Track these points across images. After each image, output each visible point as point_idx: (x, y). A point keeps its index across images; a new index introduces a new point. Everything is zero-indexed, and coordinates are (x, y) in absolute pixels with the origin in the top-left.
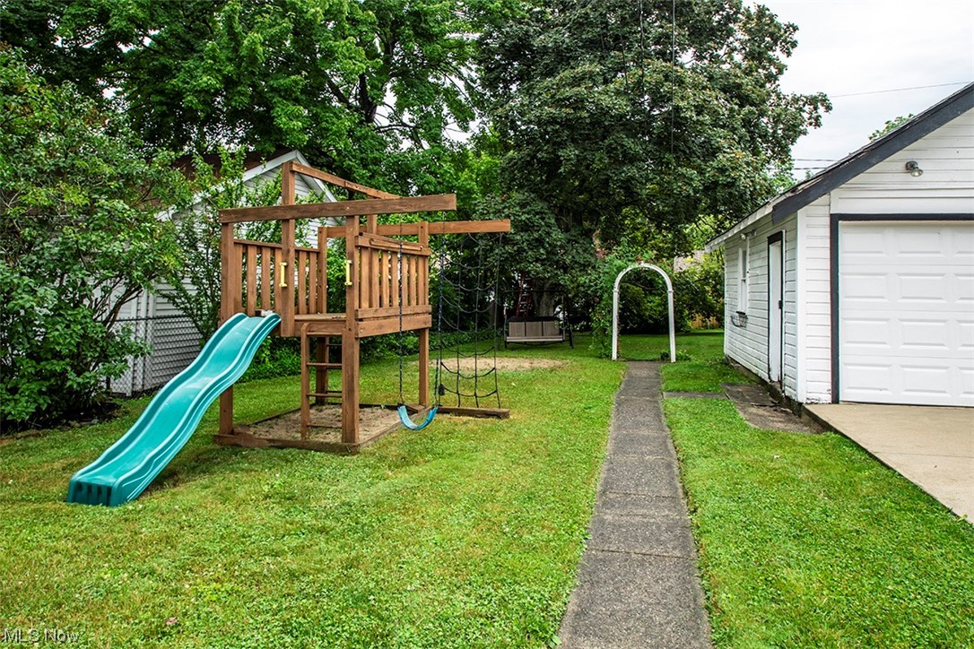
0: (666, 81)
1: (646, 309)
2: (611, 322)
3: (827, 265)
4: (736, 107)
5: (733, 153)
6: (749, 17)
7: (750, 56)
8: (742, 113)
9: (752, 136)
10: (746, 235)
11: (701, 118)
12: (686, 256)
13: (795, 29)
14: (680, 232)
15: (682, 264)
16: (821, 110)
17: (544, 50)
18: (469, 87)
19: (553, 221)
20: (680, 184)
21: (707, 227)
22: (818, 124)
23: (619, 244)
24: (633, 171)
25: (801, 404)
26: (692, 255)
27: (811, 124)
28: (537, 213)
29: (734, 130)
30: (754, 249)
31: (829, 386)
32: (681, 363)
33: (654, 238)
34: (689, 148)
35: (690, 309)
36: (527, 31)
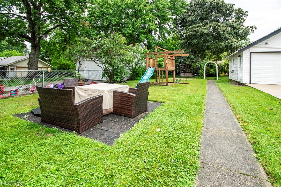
0: (216, 26)
1: (210, 71)
2: (204, 73)
3: (249, 60)
4: (233, 30)
5: (232, 40)
6: (236, 10)
7: (236, 18)
8: (234, 31)
9: (237, 36)
10: (234, 56)
11: (224, 33)
12: (220, 60)
13: (248, 12)
14: (219, 55)
15: (219, 62)
16: (254, 29)
17: (189, 21)
18: (170, 27)
19: (191, 54)
20: (219, 46)
21: (226, 54)
22: (253, 32)
23: (206, 58)
24: (209, 44)
25: (243, 84)
26: (222, 60)
27: (252, 32)
28: (188, 52)
29: (232, 35)
30: (235, 58)
31: (249, 81)
32: (219, 80)
33: (212, 57)
34: (222, 39)
35: (221, 71)
36: (185, 17)
